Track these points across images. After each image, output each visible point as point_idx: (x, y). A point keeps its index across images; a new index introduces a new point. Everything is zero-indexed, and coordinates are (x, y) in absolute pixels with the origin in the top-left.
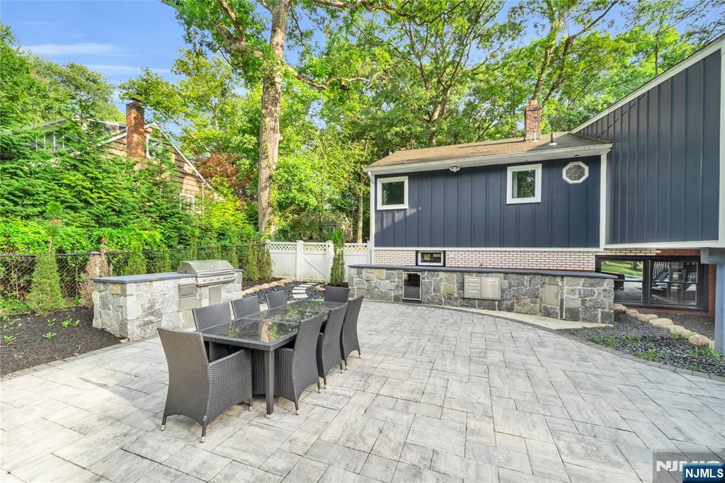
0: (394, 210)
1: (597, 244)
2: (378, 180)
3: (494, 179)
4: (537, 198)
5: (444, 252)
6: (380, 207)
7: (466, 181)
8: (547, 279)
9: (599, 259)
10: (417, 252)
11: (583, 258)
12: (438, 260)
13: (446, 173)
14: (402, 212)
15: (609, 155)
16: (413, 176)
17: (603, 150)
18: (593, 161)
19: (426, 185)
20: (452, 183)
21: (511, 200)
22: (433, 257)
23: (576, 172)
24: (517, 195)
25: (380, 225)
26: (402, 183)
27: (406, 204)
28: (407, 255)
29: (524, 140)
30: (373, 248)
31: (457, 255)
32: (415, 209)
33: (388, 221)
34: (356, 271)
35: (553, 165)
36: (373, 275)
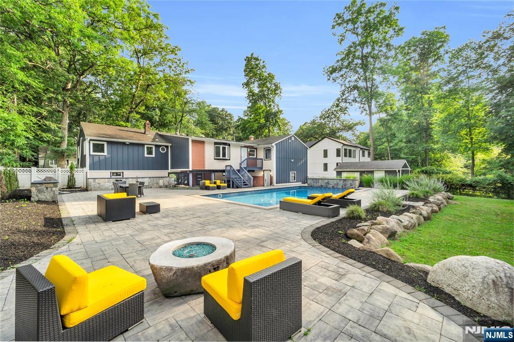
0: (99, 155)
1: (168, 169)
2: (91, 141)
3: (140, 148)
4: (154, 156)
5: (123, 172)
6: (92, 153)
7: (131, 148)
8: (161, 178)
9: (169, 173)
10: (111, 172)
11: (164, 173)
12: (120, 175)
13: (124, 144)
14: (103, 156)
15: (171, 146)
16: (108, 142)
17: (169, 145)
18: (167, 147)
19: (115, 147)
20: (125, 148)
21: (146, 155)
22: (117, 174)
23: (163, 149)
24: (148, 154)
25: (92, 161)
26: (103, 145)
27: (105, 153)
28: (106, 173)
29: (145, 133)
30: (88, 171)
31: (128, 173)
32: (110, 156)
33: (96, 159)
34: (92, 180)
35: (157, 146)
36: (101, 181)
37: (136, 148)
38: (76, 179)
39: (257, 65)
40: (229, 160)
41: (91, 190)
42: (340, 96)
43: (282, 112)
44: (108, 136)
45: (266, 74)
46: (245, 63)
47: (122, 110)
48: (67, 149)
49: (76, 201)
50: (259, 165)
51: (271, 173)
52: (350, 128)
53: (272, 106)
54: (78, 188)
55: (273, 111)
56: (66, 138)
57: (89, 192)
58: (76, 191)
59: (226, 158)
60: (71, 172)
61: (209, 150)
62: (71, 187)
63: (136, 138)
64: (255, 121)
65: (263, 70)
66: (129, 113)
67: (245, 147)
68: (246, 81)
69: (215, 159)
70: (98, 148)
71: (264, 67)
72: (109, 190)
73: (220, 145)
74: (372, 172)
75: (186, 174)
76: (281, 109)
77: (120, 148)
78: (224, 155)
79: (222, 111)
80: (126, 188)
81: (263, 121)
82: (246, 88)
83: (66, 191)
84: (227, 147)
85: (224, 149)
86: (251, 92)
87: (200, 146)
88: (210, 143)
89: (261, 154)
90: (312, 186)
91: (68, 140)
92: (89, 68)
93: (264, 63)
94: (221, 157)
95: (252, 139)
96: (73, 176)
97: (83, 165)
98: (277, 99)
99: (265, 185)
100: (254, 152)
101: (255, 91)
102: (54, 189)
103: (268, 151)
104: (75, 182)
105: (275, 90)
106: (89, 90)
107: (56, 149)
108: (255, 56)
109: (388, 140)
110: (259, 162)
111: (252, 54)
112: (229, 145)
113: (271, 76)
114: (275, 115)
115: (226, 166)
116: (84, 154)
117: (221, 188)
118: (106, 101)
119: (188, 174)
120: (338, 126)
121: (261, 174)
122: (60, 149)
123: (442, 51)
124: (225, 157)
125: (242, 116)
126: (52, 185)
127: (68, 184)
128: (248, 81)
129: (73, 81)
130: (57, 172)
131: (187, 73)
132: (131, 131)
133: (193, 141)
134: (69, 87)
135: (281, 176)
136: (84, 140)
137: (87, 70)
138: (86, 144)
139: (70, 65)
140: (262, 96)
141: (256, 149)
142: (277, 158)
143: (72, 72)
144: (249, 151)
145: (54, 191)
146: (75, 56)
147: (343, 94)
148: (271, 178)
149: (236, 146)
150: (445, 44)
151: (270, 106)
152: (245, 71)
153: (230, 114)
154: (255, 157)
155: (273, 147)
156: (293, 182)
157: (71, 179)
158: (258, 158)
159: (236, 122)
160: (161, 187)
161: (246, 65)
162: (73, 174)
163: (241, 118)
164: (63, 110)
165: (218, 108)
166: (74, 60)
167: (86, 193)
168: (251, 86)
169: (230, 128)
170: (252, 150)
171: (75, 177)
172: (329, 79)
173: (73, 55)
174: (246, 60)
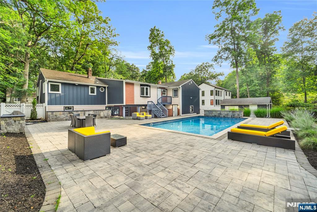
0: (56, 93)
1: (106, 104)
2: (49, 83)
3: (86, 88)
4: (95, 94)
5: (73, 107)
6: (50, 92)
7: (79, 88)
8: (101, 111)
9: (106, 107)
10: (64, 107)
11: (103, 107)
12: (71, 109)
13: (74, 85)
14: (59, 94)
15: (107, 87)
16: (62, 84)
17: (106, 86)
18: (105, 88)
19: (67, 88)
20: (75, 88)
21: (90, 94)
22: (69, 108)
23: (102, 90)
24: (91, 93)
25: (49, 98)
26: (58, 85)
27: (60, 92)
28: (61, 108)
29: (88, 78)
30: (47, 106)
31: (77, 107)
32: (63, 94)
33: (53, 97)
34: (51, 113)
35: (98, 87)
36: (58, 114)
37: (83, 88)
38: (37, 112)
39: (158, 34)
40: (150, 97)
41: (50, 121)
42: (217, 55)
43: (175, 66)
44: (63, 79)
45: (164, 41)
46: (150, 32)
47: (69, 62)
48: (28, 90)
49: (40, 132)
50: (169, 101)
51: (178, 107)
52: (214, 77)
53: (168, 62)
54: (39, 119)
55: (169, 65)
56: (27, 82)
57: (49, 123)
58: (38, 122)
59: (149, 96)
60: (34, 107)
61: (137, 90)
62: (34, 119)
63: (82, 80)
64: (156, 72)
65: (163, 37)
66: (74, 64)
67: (160, 88)
68: (150, 45)
69: (141, 97)
70: (54, 88)
71: (163, 35)
72: (64, 120)
73: (145, 86)
74: (248, 106)
75: (120, 108)
76: (174, 64)
77: (71, 87)
78: (147, 94)
79: (132, 66)
80: (82, 120)
81: (162, 72)
82: (150, 50)
83: (29, 122)
84: (149, 88)
85: (147, 89)
86: (153, 52)
87: (131, 87)
88: (137, 85)
89: (170, 93)
90: (208, 116)
91: (29, 84)
92: (45, 31)
93: (163, 33)
94: (145, 95)
95: (161, 83)
96: (35, 110)
97: (42, 101)
98: (171, 57)
99: (174, 115)
100: (165, 92)
101: (155, 52)
102: (21, 122)
103: (176, 91)
104: (36, 115)
105: (170, 51)
106: (43, 49)
107: (20, 89)
108: (156, 28)
109: (247, 84)
110: (168, 99)
111: (155, 27)
112: (150, 86)
113: (168, 42)
114: (170, 68)
115: (148, 102)
116: (44, 93)
117: (148, 118)
118: (56, 57)
119: (123, 108)
120: (207, 76)
121: (170, 107)
122: (23, 90)
123: (277, 27)
124: (147, 95)
125: (145, 69)
126: (19, 119)
127: (31, 116)
128: (151, 45)
129: (33, 39)
130: (22, 107)
131: (114, 37)
132: (78, 76)
133: (127, 83)
134: (30, 45)
135: (184, 109)
136: (43, 81)
137: (44, 32)
138: (45, 84)
139: (31, 29)
140: (161, 55)
141: (167, 89)
142: (182, 96)
143: (31, 33)
144: (162, 91)
145: (21, 124)
146: (35, 22)
147: (219, 53)
148: (178, 110)
149: (154, 87)
150: (279, 23)
151: (167, 61)
152: (150, 38)
153: (137, 68)
154: (166, 95)
155: (180, 88)
156: (191, 113)
157: (34, 113)
158: (168, 96)
159: (142, 73)
160: (102, 118)
161: (151, 34)
162: (35, 108)
163: (145, 71)
164: (25, 61)
165: (129, 64)
166: (34, 25)
167: (46, 123)
168: (153, 49)
169: (137, 77)
170: (164, 90)
171: (36, 110)
172: (210, 43)
173: (33, 21)
174: (150, 31)
